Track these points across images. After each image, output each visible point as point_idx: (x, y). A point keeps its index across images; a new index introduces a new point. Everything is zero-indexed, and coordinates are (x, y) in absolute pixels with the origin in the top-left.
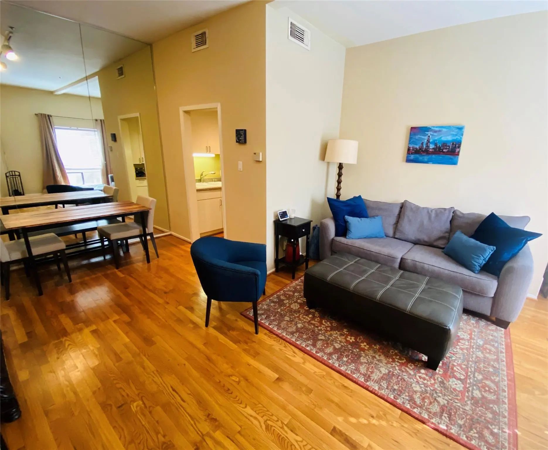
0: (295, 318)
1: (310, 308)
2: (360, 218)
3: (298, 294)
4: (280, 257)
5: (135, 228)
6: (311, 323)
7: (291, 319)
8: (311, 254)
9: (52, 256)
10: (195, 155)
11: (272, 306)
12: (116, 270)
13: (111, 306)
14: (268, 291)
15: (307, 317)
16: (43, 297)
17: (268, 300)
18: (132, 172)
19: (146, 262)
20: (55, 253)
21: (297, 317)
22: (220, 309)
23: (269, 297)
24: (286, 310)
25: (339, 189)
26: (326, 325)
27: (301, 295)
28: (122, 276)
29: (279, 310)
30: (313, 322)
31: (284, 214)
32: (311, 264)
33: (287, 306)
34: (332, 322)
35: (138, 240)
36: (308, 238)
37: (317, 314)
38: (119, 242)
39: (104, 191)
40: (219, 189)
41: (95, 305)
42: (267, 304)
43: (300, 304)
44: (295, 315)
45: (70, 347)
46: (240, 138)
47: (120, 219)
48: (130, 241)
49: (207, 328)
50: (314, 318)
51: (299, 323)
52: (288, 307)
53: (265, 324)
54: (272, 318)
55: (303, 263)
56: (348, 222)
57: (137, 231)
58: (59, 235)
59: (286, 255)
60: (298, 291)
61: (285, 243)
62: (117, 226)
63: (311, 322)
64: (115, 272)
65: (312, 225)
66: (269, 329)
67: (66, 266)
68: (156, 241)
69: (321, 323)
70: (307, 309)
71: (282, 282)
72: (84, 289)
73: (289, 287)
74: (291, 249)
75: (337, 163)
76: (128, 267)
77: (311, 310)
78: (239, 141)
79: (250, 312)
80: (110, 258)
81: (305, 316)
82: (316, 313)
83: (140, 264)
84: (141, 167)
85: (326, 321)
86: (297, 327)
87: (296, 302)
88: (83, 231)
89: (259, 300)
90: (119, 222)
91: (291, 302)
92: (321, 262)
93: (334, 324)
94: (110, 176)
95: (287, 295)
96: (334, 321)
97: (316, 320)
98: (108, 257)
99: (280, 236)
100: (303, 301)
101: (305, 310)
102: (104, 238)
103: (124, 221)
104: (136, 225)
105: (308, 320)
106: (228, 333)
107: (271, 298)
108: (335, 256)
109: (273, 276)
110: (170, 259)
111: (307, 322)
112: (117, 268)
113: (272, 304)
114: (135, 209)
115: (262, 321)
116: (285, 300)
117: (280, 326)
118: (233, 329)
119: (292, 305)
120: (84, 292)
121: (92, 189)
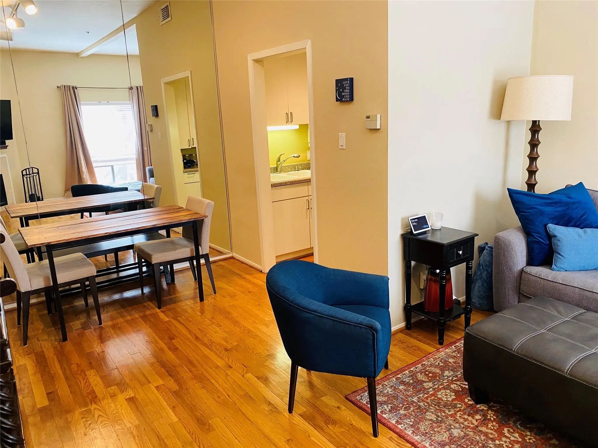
0: (447, 418)
1: (477, 401)
2: (582, 228)
3: (452, 373)
4: (413, 303)
5: (185, 246)
6: (480, 431)
7: (440, 419)
8: (475, 300)
9: (79, 285)
10: (269, 128)
11: (401, 391)
12: (158, 310)
13: (152, 365)
14: (394, 363)
15: (470, 418)
16: (68, 343)
17: (394, 379)
18: (178, 161)
19: (198, 299)
20: (81, 281)
21: (451, 416)
22: (311, 385)
23: (396, 373)
24: (429, 401)
25: (532, 172)
26: (512, 438)
27: (457, 376)
28: (167, 319)
29: (415, 399)
30: (484, 429)
31: (421, 221)
32: (475, 318)
33: (431, 393)
34: (524, 433)
35: (187, 264)
36: (468, 268)
37: (491, 415)
38: (162, 267)
39: (142, 191)
40: (307, 181)
41: (131, 361)
42: (392, 386)
43: (456, 392)
44: (447, 412)
45: (101, 419)
46: (343, 94)
47: (163, 232)
48: (176, 267)
49: (290, 414)
50: (485, 421)
51: (455, 428)
52: (433, 395)
53: (389, 422)
54: (402, 412)
55: (459, 316)
56: (555, 236)
57: (187, 251)
58: (89, 256)
59: (425, 299)
60: (451, 368)
61: (424, 277)
62: (159, 243)
63: (480, 428)
64: (157, 313)
65: (478, 243)
66: (397, 431)
67: (96, 300)
68: (213, 266)
69: (501, 434)
70: (471, 403)
71: (419, 349)
72: (118, 335)
73: (432, 359)
74: (436, 288)
75: (528, 121)
76: (173, 306)
77: (478, 406)
78: (340, 99)
79: (361, 396)
80: (150, 292)
81: (466, 417)
82: (490, 412)
83: (190, 302)
84: (190, 153)
85: (512, 431)
86: (451, 434)
87: (447, 388)
88: (116, 251)
89: (378, 378)
90: (161, 237)
91: (438, 387)
92: (497, 314)
93: (530, 439)
94: (147, 168)
95: (430, 372)
96: (529, 433)
97: (490, 426)
98: (146, 290)
99: (413, 263)
100: (461, 387)
101: (466, 404)
102: (143, 260)
103: (168, 236)
104: (185, 242)
105: (473, 424)
106: (325, 427)
107: (399, 376)
108: (528, 304)
109: (401, 336)
110: (233, 296)
111: (472, 428)
112: (159, 308)
113: (401, 387)
114: (184, 217)
115: (384, 416)
116: (426, 382)
117: (418, 429)
118: (334, 423)
119: (440, 393)
120: (117, 340)
121: (126, 189)
